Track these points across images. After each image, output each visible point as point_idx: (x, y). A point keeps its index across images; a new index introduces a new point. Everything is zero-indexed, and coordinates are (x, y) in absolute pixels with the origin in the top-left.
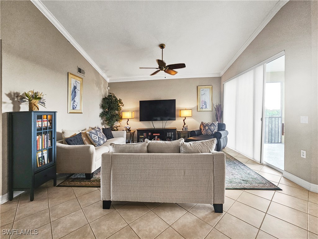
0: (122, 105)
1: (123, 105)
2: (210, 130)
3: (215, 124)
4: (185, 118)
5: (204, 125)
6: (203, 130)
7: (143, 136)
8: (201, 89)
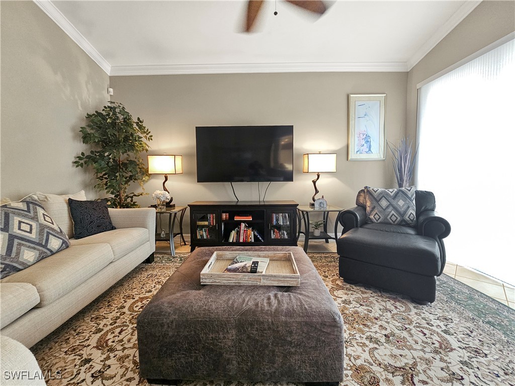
0: (148, 136)
1: (151, 136)
2: (395, 209)
3: (409, 194)
4: (318, 176)
5: (375, 195)
6: (373, 208)
7: (206, 223)
8: (358, 103)
